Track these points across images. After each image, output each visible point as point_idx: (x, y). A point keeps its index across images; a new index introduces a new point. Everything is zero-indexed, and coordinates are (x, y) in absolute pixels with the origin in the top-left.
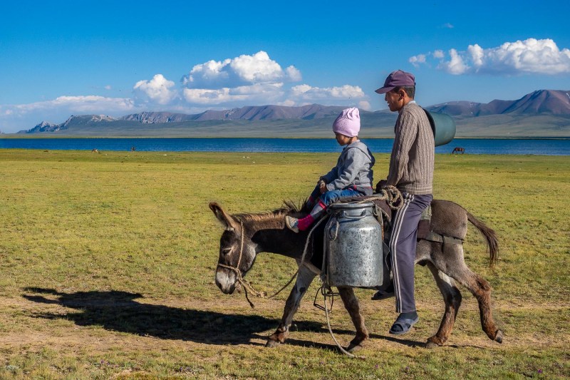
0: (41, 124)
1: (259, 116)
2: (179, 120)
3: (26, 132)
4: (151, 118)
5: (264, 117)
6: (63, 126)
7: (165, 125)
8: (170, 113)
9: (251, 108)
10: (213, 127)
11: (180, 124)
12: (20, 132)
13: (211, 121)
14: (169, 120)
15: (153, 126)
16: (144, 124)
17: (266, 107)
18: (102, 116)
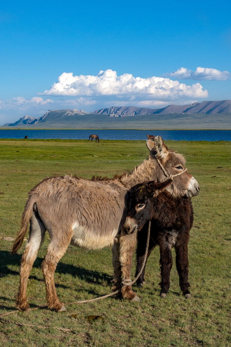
0: (24, 117)
1: (217, 110)
2: (143, 113)
3: (11, 125)
4: (119, 112)
5: (221, 111)
6: (41, 119)
7: (130, 119)
8: (136, 108)
9: (210, 103)
10: (172, 120)
11: (143, 118)
12: (6, 125)
13: (171, 114)
14: (136, 114)
15: (120, 119)
16: (112, 118)
17: (223, 102)
18: (76, 111)
